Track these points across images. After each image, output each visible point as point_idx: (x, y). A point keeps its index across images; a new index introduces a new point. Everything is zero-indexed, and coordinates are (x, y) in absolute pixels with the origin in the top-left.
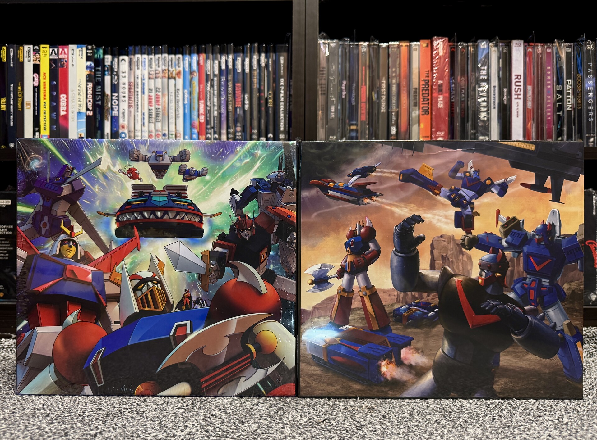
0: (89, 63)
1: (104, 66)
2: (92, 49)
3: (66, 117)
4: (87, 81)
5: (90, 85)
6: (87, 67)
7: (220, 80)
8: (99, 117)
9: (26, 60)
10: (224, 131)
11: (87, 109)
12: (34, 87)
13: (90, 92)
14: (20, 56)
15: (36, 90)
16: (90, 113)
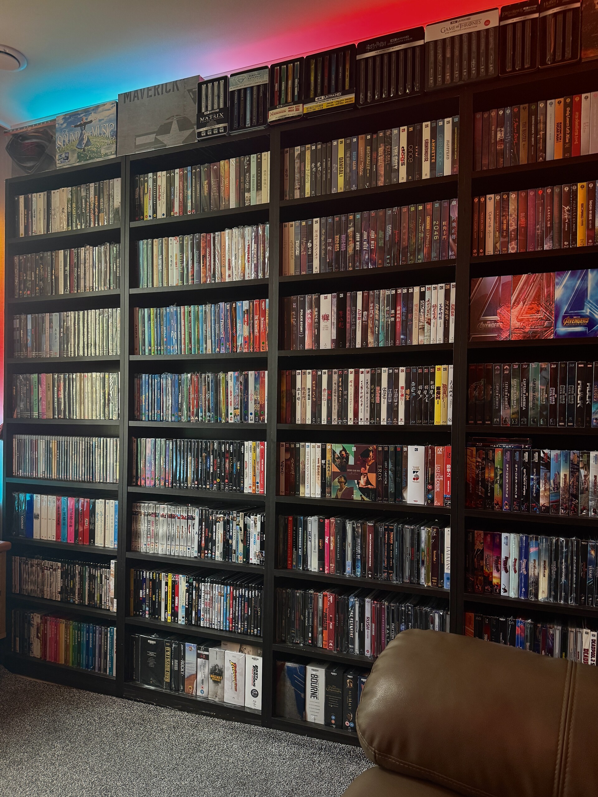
0: (187, 584)
1: (193, 586)
2: (188, 578)
3: (178, 607)
4: (186, 592)
5: (187, 594)
6: (186, 586)
7: (239, 600)
8: (190, 609)
9: (163, 579)
10: (240, 623)
11: (186, 605)
12: (166, 592)
13: (187, 597)
14: (161, 577)
15: (166, 593)
16: (187, 607)
